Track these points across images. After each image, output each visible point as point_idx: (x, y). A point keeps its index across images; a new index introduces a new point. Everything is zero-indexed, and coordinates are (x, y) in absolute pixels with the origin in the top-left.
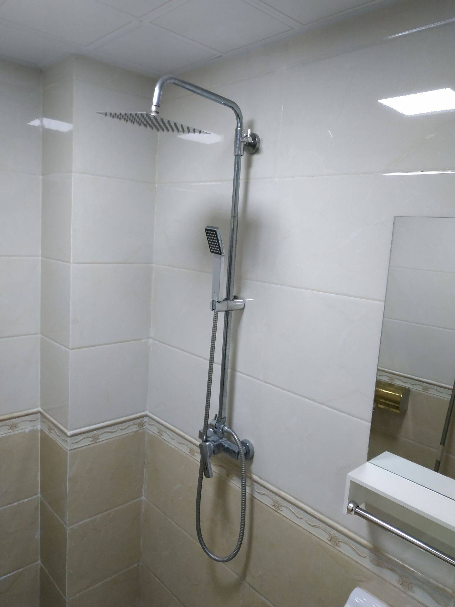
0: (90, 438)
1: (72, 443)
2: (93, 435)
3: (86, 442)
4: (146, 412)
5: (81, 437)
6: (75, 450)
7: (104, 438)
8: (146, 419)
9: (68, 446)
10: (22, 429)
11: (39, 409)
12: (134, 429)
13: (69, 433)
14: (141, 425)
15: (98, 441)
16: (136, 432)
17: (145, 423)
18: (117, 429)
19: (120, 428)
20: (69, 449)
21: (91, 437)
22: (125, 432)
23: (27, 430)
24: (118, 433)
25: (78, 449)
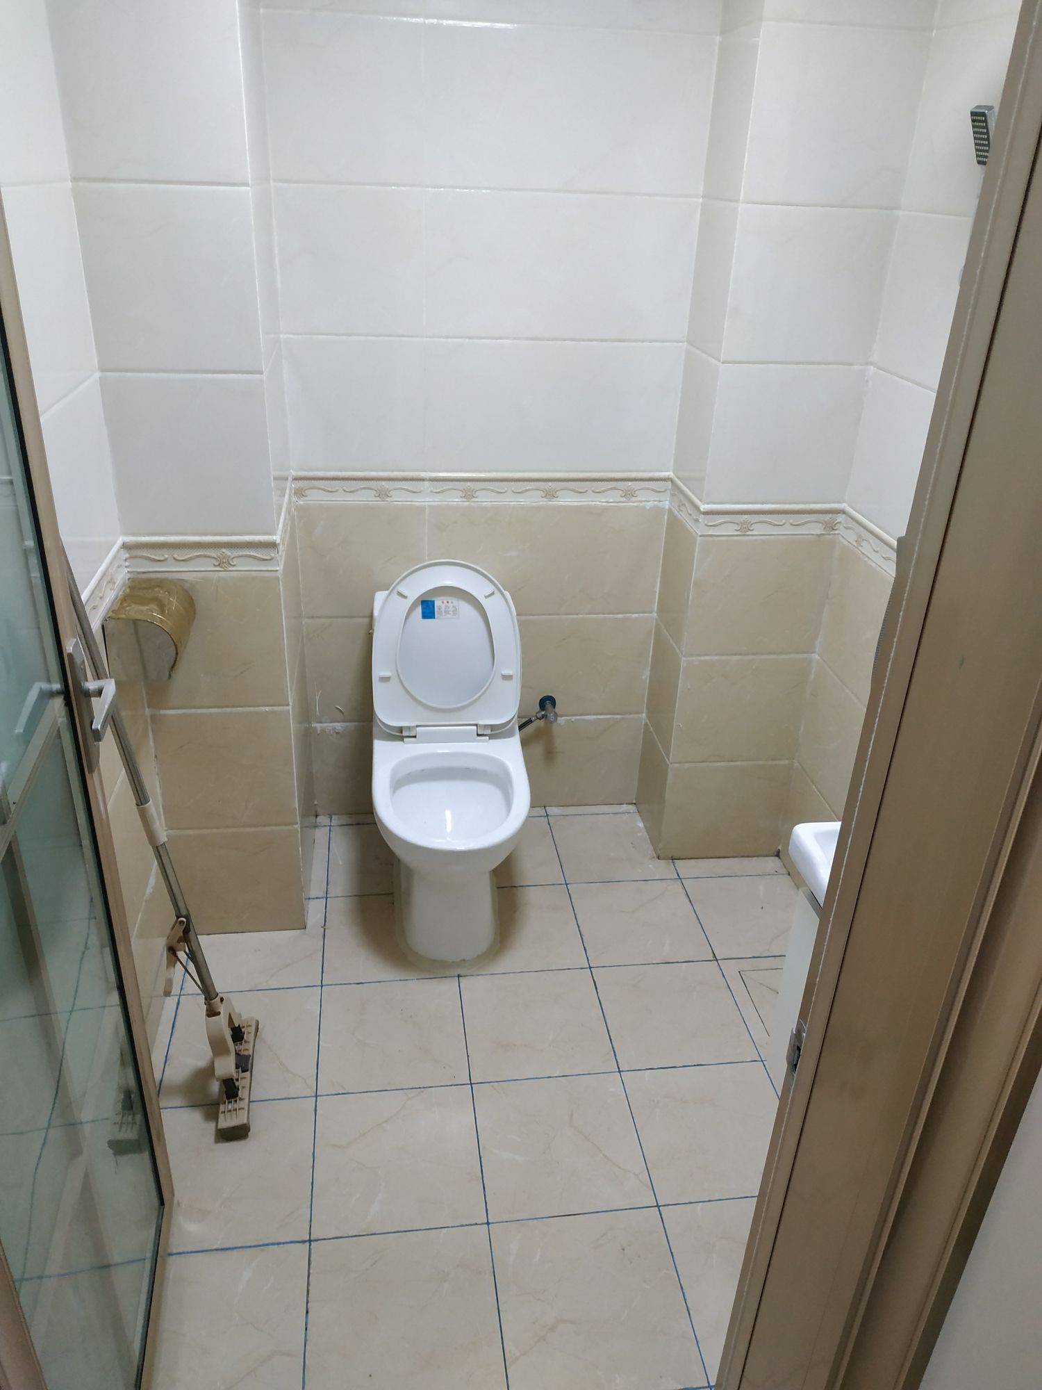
0: (737, 526)
1: (706, 525)
2: (742, 520)
3: (729, 530)
4: (844, 506)
5: (722, 519)
6: (711, 539)
7: (760, 530)
8: (841, 518)
9: (699, 529)
10: (641, 502)
11: (670, 474)
12: (818, 529)
13: (703, 507)
14: (831, 527)
15: (750, 533)
16: (819, 536)
17: (838, 525)
18: (784, 521)
19: (791, 521)
20: (699, 534)
21: (738, 524)
22: (798, 531)
23: (648, 505)
24: (787, 529)
25: (715, 538)
